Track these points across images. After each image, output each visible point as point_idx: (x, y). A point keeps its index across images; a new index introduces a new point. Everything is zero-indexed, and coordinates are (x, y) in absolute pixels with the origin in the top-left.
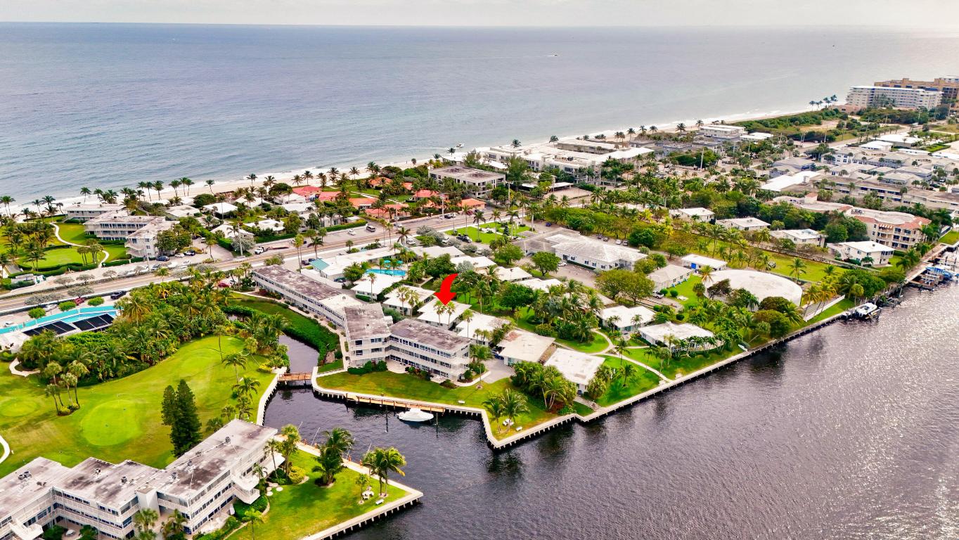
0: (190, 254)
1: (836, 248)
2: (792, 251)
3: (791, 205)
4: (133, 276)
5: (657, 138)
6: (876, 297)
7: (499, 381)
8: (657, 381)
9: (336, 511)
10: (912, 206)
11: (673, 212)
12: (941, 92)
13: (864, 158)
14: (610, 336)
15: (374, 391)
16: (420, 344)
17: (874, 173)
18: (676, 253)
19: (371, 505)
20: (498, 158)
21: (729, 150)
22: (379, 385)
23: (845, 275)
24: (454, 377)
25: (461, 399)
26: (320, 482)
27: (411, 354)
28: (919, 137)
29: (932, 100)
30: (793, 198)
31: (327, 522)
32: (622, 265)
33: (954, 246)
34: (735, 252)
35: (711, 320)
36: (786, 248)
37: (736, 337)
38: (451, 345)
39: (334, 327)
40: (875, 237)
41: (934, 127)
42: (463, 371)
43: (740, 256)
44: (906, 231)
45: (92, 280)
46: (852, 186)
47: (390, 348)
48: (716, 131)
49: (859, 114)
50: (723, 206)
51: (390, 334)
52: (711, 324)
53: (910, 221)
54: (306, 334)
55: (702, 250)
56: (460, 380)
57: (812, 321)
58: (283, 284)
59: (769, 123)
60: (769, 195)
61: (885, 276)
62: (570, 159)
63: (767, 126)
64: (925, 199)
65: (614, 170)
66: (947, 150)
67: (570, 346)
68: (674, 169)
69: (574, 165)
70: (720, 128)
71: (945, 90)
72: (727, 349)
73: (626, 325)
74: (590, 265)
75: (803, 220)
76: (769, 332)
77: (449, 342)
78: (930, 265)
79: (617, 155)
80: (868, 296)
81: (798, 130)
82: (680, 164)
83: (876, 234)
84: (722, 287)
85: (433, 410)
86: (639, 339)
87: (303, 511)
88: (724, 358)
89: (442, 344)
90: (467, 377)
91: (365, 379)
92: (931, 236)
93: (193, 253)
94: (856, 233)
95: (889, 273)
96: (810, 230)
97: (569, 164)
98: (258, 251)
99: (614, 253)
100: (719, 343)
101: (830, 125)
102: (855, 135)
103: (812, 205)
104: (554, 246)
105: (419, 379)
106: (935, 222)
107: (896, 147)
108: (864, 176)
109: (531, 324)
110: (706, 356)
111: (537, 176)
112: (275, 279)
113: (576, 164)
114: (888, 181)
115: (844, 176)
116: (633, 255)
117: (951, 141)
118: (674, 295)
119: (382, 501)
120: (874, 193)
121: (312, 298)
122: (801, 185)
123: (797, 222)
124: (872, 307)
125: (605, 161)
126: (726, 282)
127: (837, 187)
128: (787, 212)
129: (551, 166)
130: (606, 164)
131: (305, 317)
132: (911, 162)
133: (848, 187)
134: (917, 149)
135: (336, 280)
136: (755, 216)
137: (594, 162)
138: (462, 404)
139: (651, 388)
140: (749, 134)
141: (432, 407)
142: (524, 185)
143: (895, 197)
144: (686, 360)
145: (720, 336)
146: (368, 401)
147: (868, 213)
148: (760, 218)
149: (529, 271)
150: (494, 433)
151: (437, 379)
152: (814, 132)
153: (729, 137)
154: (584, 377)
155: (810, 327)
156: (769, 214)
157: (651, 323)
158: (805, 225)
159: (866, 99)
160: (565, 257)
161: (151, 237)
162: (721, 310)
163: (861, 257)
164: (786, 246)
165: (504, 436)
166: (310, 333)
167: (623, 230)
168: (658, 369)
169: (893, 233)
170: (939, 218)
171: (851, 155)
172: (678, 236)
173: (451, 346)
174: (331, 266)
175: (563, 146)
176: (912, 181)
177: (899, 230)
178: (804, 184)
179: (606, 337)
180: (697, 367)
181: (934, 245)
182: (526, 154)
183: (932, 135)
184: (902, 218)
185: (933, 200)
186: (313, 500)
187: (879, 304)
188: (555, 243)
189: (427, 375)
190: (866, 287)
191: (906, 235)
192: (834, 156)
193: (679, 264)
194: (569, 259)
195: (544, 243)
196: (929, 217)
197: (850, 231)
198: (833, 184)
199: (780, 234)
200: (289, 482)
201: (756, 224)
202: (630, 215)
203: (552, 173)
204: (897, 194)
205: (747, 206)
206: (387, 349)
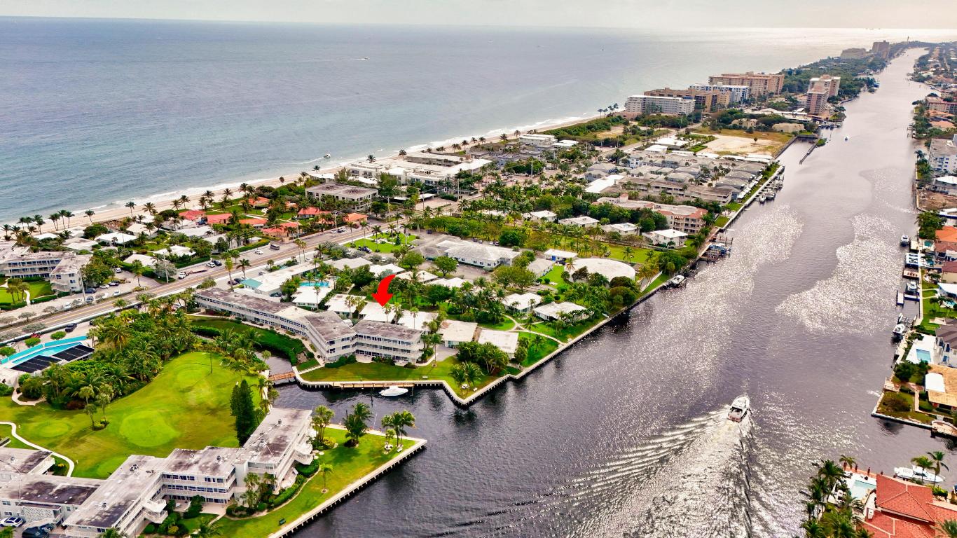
0: (114, 284)
1: (648, 236)
2: (619, 240)
3: (612, 204)
4: (71, 309)
5: (490, 149)
6: (682, 270)
7: (447, 359)
8: (557, 345)
9: (371, 461)
10: (693, 200)
11: (526, 215)
12: (694, 100)
13: (651, 161)
14: (514, 317)
15: (353, 379)
16: (382, 338)
17: (660, 173)
18: (539, 249)
19: (395, 453)
20: (361, 173)
21: (550, 158)
22: (356, 374)
23: (660, 257)
24: (413, 359)
25: (424, 375)
26: (350, 444)
27: (376, 346)
28: (684, 140)
29: (688, 107)
30: (612, 199)
31: (368, 469)
32: (502, 262)
33: (723, 228)
34: (582, 245)
35: (581, 297)
36: (615, 238)
37: (602, 308)
38: (409, 335)
39: (294, 334)
40: (672, 226)
41: (693, 130)
42: (420, 354)
43: (586, 248)
44: (692, 220)
45: (34, 317)
46: (649, 186)
47: (357, 344)
48: (532, 140)
49: (637, 119)
50: (563, 208)
51: (356, 333)
52: (582, 300)
53: (695, 212)
54: (269, 342)
55: (557, 245)
56: (418, 362)
57: (645, 291)
58: (232, 303)
59: (572, 131)
60: (593, 197)
61: (685, 255)
62: (428, 173)
63: (571, 134)
64: (700, 194)
65: (467, 181)
66: (705, 150)
67: (487, 328)
68: (511, 177)
69: (434, 178)
70: (535, 137)
71: (697, 98)
72: (596, 318)
73: (524, 308)
74: (478, 264)
75: (623, 216)
76: (622, 302)
77: (406, 334)
78: (711, 244)
79: (465, 167)
80: (677, 271)
81: (595, 136)
82: (516, 173)
83: (673, 223)
84: (582, 273)
85: (405, 386)
86: (537, 317)
87: (346, 465)
88: (595, 324)
89: (402, 335)
90: (423, 359)
91: (341, 370)
92: (708, 222)
93: (118, 283)
94: (660, 224)
95: (688, 252)
96: (628, 223)
97: (428, 177)
98: (182, 276)
99: (495, 253)
100: (592, 313)
101: (617, 131)
102: (638, 139)
103: (626, 204)
104: (446, 251)
105: (386, 365)
106: (710, 211)
107: (670, 149)
108: (654, 176)
109: (455, 314)
110: (585, 324)
111: (404, 188)
112: (221, 299)
113: (435, 177)
114: (672, 180)
115: (641, 177)
116: (509, 253)
117: (707, 142)
118: (547, 282)
119: (401, 449)
120: (665, 190)
121: (266, 312)
122: (613, 187)
123: (618, 218)
124: (681, 277)
125: (457, 172)
126: (584, 269)
127: (638, 187)
128: (610, 210)
129: (413, 179)
130: (459, 176)
131: (261, 329)
132: (684, 163)
133: (646, 186)
134: (685, 150)
135: (272, 295)
136: (586, 215)
137: (449, 175)
138: (426, 379)
139: (554, 350)
140: (558, 142)
141: (404, 384)
142: (396, 198)
143: (679, 192)
144: (571, 328)
145: (592, 308)
146: (352, 386)
147: (666, 208)
148: (590, 216)
149: (434, 273)
150: (458, 395)
151: (400, 363)
152: (609, 139)
153: (546, 146)
154: (509, 348)
155: (645, 296)
156: (597, 212)
157: (540, 304)
158: (624, 219)
159: (640, 107)
160: (457, 259)
161: (75, 271)
162: (587, 290)
163: (667, 242)
164: (614, 237)
165: (466, 396)
166: (272, 341)
167: (494, 233)
168: (555, 337)
169: (684, 222)
170: (712, 208)
171: (641, 158)
172: (537, 235)
173: (409, 337)
174: (264, 284)
175: (411, 159)
176: (688, 179)
177: (688, 220)
178: (615, 186)
179: (511, 318)
180: (580, 333)
181: (711, 229)
182: (387, 169)
183: (693, 138)
184: (688, 210)
185: (705, 193)
186: (350, 457)
187: (686, 275)
188: (446, 249)
189: (391, 362)
190: (676, 264)
191: (693, 223)
192: (629, 160)
193: (542, 257)
194: (460, 260)
195: (437, 249)
196: (706, 208)
197: (657, 222)
198: (635, 185)
199: (608, 228)
200: (326, 448)
201: (590, 221)
202: (497, 220)
203: (415, 186)
204: (680, 190)
205: (580, 207)
206: (354, 346)
